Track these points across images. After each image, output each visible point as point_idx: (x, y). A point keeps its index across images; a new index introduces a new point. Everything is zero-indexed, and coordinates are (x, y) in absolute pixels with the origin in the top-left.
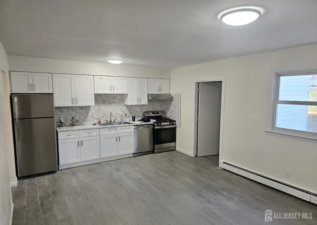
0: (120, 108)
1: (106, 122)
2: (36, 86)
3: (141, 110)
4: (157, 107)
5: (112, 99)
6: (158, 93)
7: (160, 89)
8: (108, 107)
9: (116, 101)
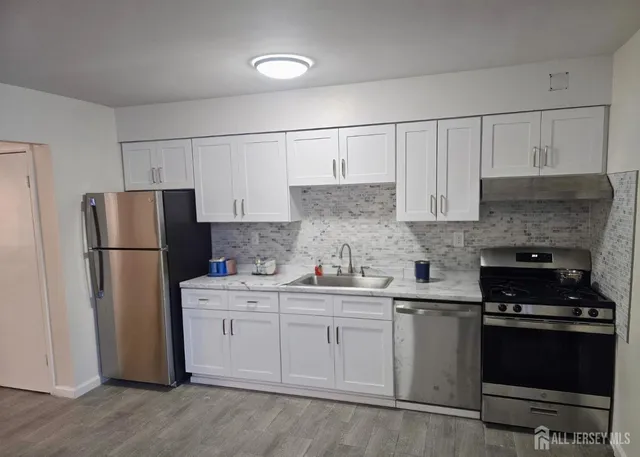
0: (387, 232)
1: (334, 272)
2: (164, 173)
3: (468, 243)
4: (549, 233)
5: (362, 202)
6: (534, 173)
7: (542, 156)
8: (349, 228)
9: (374, 208)
